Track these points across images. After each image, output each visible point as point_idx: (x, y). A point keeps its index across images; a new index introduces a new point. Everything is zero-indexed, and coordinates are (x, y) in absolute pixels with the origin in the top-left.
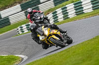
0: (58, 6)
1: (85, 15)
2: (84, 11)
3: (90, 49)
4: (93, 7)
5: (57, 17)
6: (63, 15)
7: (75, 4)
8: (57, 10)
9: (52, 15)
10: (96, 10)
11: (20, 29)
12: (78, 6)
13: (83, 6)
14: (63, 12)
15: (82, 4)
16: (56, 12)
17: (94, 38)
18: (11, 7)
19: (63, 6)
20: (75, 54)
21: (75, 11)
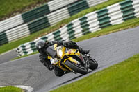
0: (74, 16)
1: (113, 28)
2: (111, 23)
3: (121, 76)
4: (123, 17)
5: (74, 31)
6: (81, 29)
7: (98, 13)
8: (73, 22)
9: (67, 28)
10: (128, 21)
11: (21, 49)
12: (103, 15)
13: (109, 15)
14: (81, 24)
15: (108, 12)
16: (72, 24)
17: (125, 61)
18: (8, 18)
19: (82, 15)
21: (98, 22)
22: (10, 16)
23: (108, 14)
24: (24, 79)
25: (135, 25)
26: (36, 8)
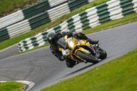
0: (74, 11)
1: (113, 23)
2: (111, 18)
3: (121, 70)
4: (123, 12)
5: (74, 26)
6: (81, 24)
7: (97, 8)
8: (73, 17)
9: (67, 24)
10: (128, 16)
11: (22, 44)
13: (109, 11)
14: (81, 19)
16: (72, 20)
18: (10, 14)
19: (82, 10)
20: (100, 77)
21: (98, 17)
22: (11, 12)
23: (107, 9)
24: (25, 75)
25: (134, 20)
26: (36, 4)
